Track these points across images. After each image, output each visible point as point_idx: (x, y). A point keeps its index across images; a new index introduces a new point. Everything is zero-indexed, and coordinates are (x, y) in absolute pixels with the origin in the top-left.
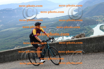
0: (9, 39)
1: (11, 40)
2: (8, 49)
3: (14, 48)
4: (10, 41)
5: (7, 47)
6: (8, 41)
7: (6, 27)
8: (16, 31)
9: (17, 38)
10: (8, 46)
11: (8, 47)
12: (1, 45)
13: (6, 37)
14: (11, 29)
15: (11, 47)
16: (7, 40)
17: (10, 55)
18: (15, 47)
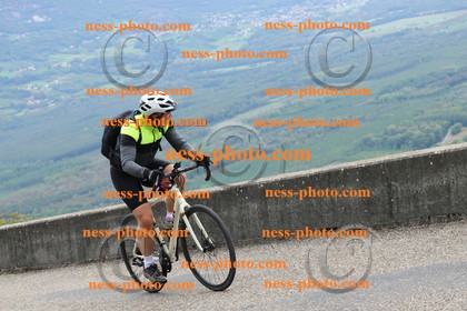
0: (405, 84)
1: (423, 91)
2: (399, 145)
3: (438, 139)
4: (412, 98)
5: (393, 133)
6: (399, 99)
7: (390, 10)
8: (454, 33)
9: (460, 82)
10: (400, 128)
11: (400, 135)
12: (363, 119)
13: (391, 73)
14: (421, 21)
15: (418, 132)
16: (397, 94)
17: (425, 185)
18: (445, 135)
